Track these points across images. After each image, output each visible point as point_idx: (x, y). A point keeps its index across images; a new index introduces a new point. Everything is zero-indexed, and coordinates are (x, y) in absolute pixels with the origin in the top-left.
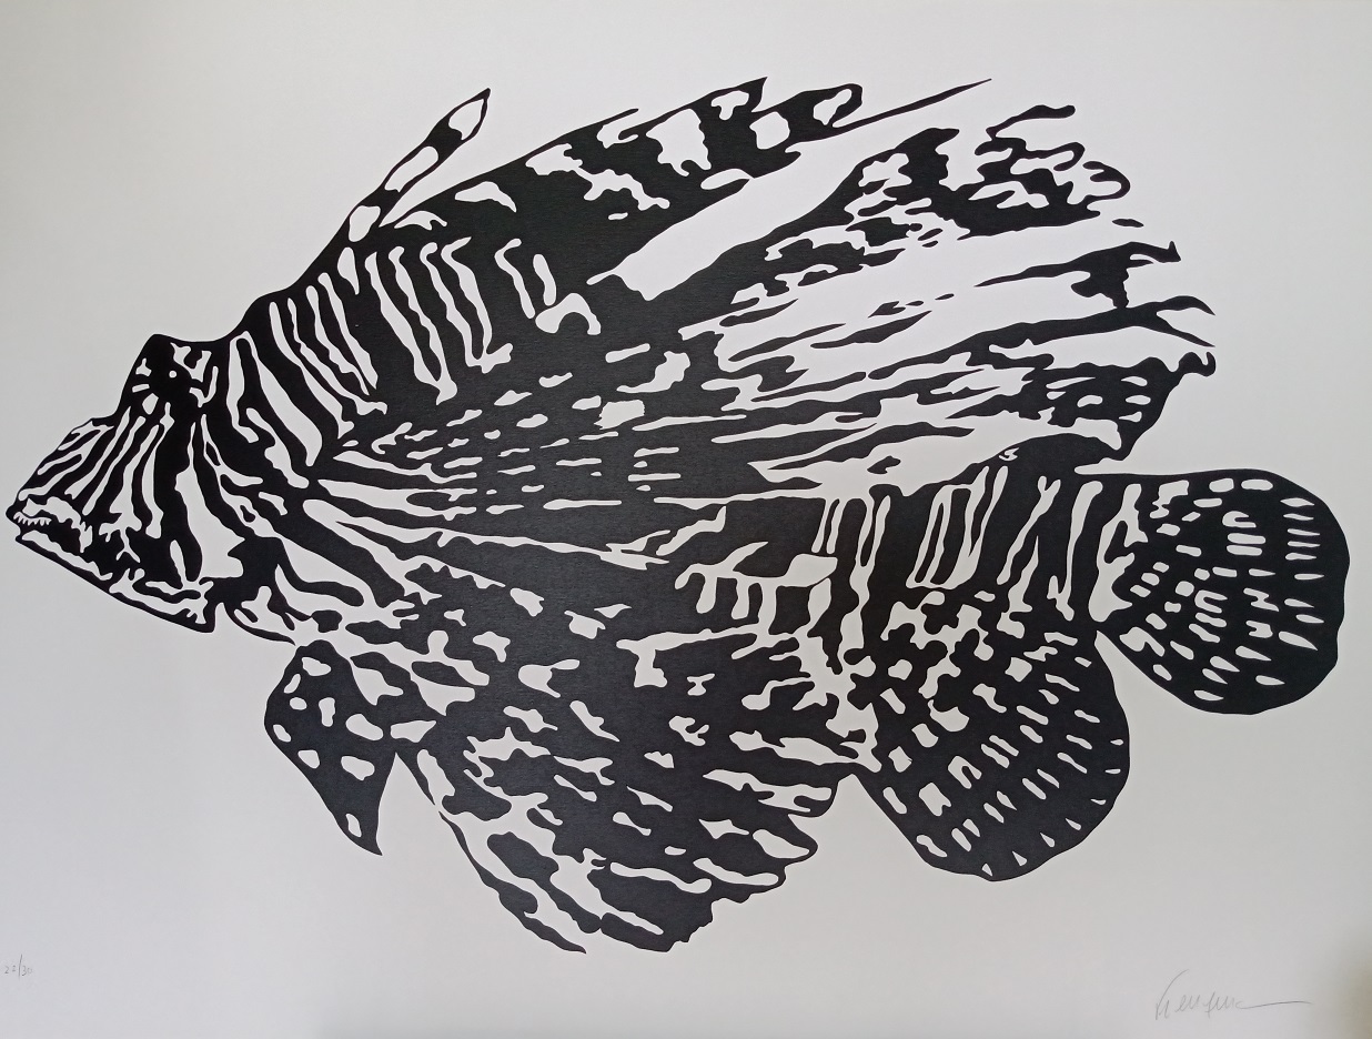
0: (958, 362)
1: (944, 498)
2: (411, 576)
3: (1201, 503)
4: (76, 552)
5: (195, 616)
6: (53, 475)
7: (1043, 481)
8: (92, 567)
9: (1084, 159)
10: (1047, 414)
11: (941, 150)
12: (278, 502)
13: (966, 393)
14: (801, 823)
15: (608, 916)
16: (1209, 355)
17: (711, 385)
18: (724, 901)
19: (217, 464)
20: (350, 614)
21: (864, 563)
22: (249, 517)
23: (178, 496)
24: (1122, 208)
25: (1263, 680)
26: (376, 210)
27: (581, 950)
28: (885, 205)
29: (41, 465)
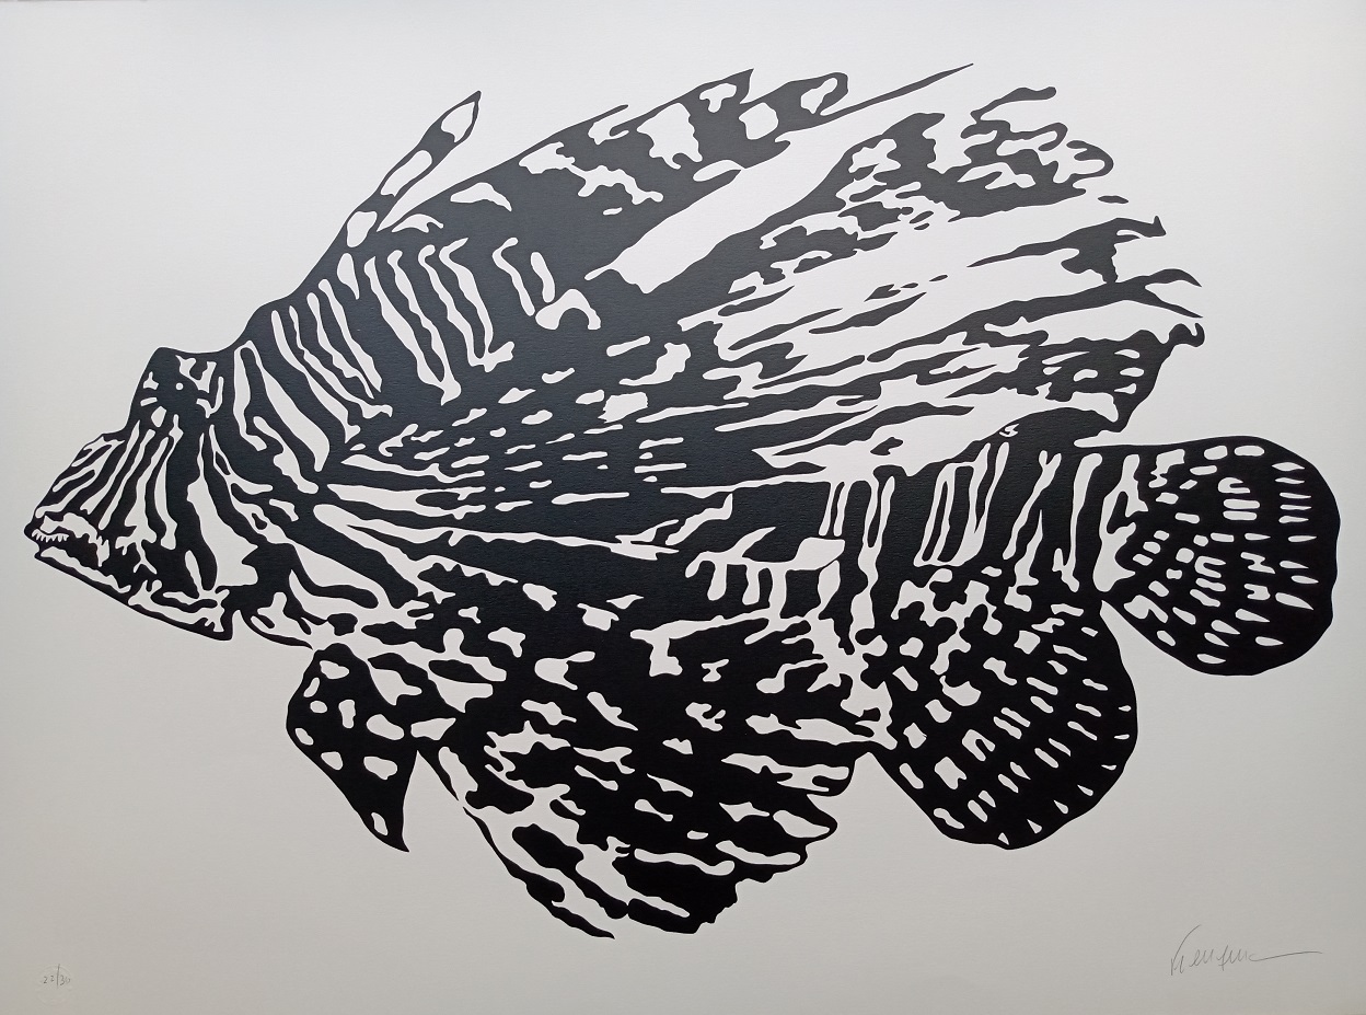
0: (955, 342)
1: (947, 476)
2: (423, 576)
3: (1197, 471)
4: (95, 567)
5: (213, 625)
6: (68, 492)
7: (1043, 455)
8: (111, 581)
9: (1068, 138)
10: (1044, 389)
11: (927, 134)
12: (288, 508)
13: (964, 372)
14: (820, 803)
15: (634, 902)
16: (1198, 327)
17: (712, 375)
18: (748, 881)
19: (228, 473)
20: (366, 617)
21: (871, 544)
22: (261, 525)
23: (191, 506)
24: (1107, 185)
25: (1262, 641)
26: (373, 216)
27: (609, 935)
28: (876, 190)
29: (56, 482)
